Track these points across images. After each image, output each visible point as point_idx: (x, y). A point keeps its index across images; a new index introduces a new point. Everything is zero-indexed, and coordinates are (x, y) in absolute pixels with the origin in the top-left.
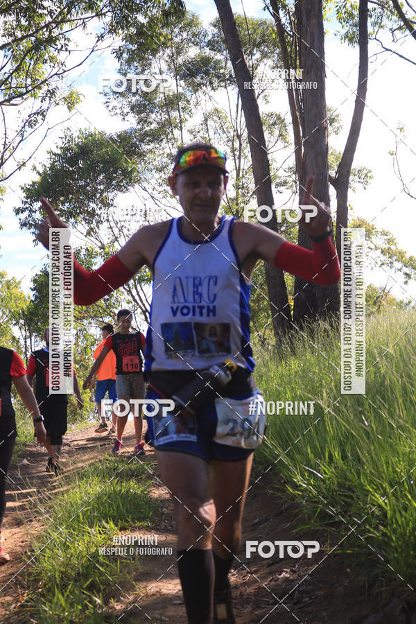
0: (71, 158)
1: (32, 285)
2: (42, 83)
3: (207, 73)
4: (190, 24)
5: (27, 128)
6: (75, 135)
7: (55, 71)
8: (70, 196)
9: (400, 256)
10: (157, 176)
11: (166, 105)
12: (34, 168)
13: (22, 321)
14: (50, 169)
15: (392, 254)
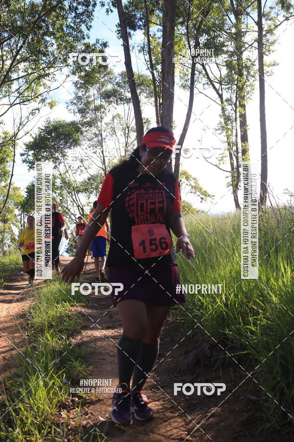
0: (49, 131)
1: (26, 190)
2: (39, 95)
3: (115, 96)
4: (108, 73)
5: (31, 115)
6: (52, 120)
7: (46, 90)
8: (47, 149)
9: (200, 190)
10: (88, 143)
11: (95, 110)
12: (31, 135)
14: (39, 136)
15: (196, 188)
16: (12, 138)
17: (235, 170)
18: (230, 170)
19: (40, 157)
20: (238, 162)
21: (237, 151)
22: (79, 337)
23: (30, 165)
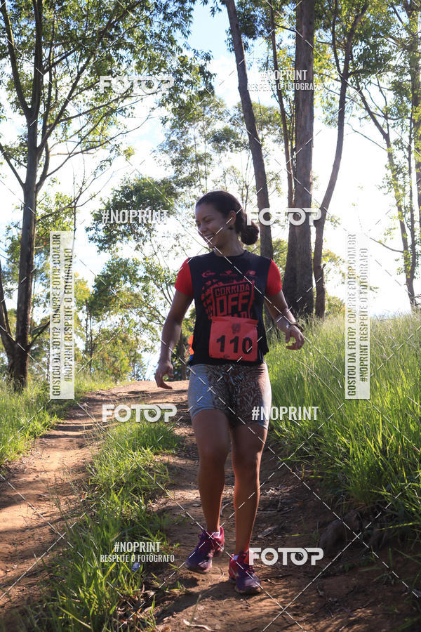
0: (128, 194)
1: (94, 284)
2: (111, 139)
3: (228, 140)
4: (217, 106)
5: (99, 170)
6: (132, 178)
7: (120, 131)
10: (186, 210)
11: (197, 161)
12: (101, 200)
13: (85, 308)
14: (113, 201)
16: (70, 204)
17: (409, 249)
18: (402, 249)
19: (115, 232)
20: (413, 236)
21: (412, 221)
22: (163, 500)
23: (101, 245)
